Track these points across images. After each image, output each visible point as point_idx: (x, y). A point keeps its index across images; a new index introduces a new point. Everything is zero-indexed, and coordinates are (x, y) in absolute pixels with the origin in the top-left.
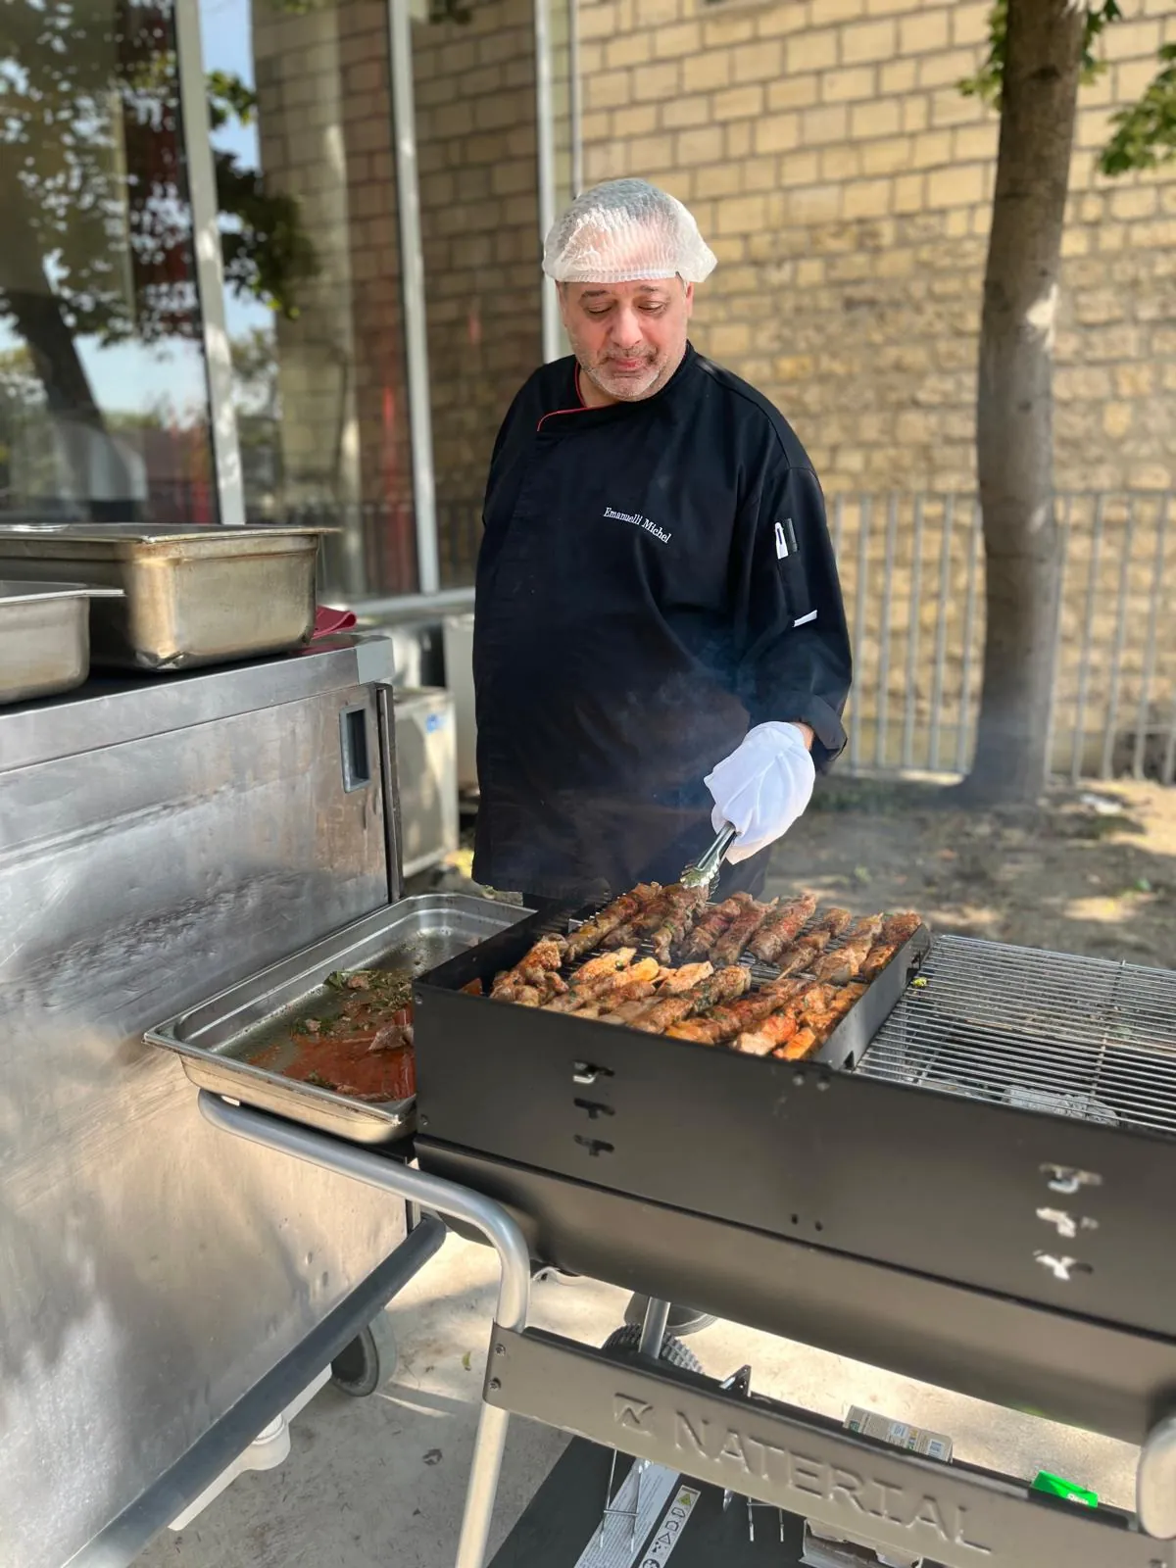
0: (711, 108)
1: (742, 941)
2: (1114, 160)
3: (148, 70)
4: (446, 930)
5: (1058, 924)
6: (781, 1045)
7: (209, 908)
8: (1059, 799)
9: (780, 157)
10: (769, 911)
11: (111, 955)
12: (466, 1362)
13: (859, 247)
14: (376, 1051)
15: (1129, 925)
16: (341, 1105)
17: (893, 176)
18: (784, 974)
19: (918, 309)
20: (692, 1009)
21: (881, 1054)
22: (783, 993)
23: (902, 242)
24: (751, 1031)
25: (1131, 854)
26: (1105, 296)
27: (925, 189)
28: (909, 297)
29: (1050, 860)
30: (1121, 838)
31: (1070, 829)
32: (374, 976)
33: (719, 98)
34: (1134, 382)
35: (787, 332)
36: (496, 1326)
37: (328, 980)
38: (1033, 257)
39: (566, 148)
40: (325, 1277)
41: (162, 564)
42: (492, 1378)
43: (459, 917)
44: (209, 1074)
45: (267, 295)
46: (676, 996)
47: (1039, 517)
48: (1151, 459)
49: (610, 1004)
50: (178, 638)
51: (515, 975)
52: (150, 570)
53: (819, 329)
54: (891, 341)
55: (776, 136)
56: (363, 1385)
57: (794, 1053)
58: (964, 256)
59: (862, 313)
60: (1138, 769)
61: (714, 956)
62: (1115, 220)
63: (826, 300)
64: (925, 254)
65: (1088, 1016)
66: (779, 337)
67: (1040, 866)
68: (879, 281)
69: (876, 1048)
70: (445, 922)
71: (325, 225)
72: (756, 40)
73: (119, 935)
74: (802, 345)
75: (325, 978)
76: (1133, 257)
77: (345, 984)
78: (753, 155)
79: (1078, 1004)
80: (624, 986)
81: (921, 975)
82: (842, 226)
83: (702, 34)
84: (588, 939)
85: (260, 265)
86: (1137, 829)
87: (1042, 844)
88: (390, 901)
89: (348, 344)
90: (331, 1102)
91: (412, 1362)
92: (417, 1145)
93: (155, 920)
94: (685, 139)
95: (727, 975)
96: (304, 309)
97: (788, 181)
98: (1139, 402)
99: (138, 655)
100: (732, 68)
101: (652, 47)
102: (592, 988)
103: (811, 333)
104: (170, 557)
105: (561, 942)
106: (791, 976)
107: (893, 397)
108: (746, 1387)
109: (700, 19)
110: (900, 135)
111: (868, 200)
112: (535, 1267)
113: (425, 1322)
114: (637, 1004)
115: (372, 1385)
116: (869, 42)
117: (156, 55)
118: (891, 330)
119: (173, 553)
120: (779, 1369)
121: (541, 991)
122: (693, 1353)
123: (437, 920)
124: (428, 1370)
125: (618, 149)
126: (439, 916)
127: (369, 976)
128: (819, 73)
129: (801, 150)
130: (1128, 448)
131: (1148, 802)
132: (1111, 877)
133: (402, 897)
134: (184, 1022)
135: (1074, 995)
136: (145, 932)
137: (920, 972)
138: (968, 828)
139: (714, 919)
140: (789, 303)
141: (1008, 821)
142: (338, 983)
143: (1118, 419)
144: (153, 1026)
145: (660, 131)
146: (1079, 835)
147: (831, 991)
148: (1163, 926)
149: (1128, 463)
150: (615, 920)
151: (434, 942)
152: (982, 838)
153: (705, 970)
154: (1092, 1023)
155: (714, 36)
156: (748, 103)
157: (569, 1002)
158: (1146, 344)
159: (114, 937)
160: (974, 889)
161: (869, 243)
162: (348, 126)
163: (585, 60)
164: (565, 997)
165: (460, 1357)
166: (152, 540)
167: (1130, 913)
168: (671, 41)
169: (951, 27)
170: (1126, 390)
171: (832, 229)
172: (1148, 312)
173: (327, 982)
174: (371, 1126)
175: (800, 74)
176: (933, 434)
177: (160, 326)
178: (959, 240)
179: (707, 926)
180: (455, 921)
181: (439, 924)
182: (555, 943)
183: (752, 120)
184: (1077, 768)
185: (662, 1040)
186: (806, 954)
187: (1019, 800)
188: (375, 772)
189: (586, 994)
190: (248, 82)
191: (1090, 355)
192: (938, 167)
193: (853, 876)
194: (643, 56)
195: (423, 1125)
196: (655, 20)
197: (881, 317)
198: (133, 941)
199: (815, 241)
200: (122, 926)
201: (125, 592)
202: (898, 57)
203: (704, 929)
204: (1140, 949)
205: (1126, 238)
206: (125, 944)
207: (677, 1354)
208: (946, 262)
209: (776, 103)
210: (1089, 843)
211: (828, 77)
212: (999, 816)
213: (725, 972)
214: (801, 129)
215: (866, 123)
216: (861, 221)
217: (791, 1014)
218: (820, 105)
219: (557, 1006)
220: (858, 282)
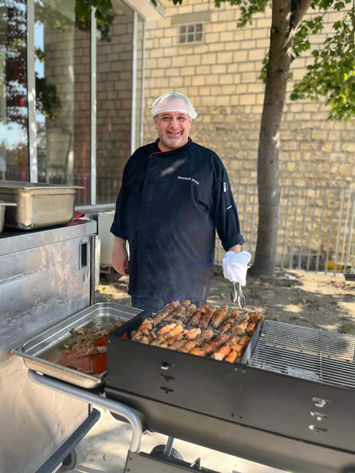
0: (180, 72)
1: (208, 321)
2: (294, 97)
3: (12, 44)
4: (108, 315)
5: (280, 312)
6: (226, 356)
7: (35, 307)
8: (278, 275)
9: (199, 87)
10: (214, 311)
11: (2, 324)
12: (104, 457)
13: (221, 113)
14: (88, 356)
15: (301, 313)
16: (81, 376)
17: (231, 95)
18: (223, 333)
19: (237, 132)
20: (197, 345)
21: (256, 359)
22: (224, 339)
23: (233, 113)
24: (217, 352)
25: (300, 291)
26: (288, 133)
27: (239, 100)
28: (234, 128)
29: (277, 293)
30: (296, 287)
31: (282, 283)
32: (85, 330)
33: (182, 69)
34: (296, 158)
35: (200, 135)
36: (129, 451)
37: (71, 331)
38: (274, 121)
39: (140, 79)
40: (62, 432)
41: (29, 196)
42: (127, 468)
43: (112, 310)
44: (34, 364)
45: (44, 112)
46: (192, 340)
47: (274, 193)
48: (300, 178)
49: (171, 342)
50: (32, 219)
51: (139, 333)
52: (25, 198)
53: (209, 135)
54: (229, 140)
55: (198, 81)
56: (70, 466)
57: (232, 360)
58: (250, 119)
59: (221, 132)
60: (300, 267)
61: (200, 326)
62: (291, 112)
63: (211, 127)
64: (239, 117)
65: (292, 341)
66: (197, 137)
67: (275, 294)
68: (226, 123)
69: (254, 357)
70: (108, 312)
71: (65, 94)
72: (193, 54)
73: (5, 317)
74: (204, 139)
75: (70, 330)
76: (296, 123)
77: (76, 332)
78: (191, 86)
79: (289, 337)
80: (174, 336)
81: (263, 333)
82: (216, 108)
83: (178, 51)
84: (160, 320)
85: (43, 104)
86: (301, 284)
87: (274, 288)
88: (90, 305)
89: (72, 129)
90: (77, 374)
91: (86, 458)
92: (106, 389)
93: (17, 312)
94: (172, 79)
95: (206, 333)
96: (55, 117)
97: (201, 94)
98: (297, 162)
99: (18, 224)
100: (186, 61)
101: (164, 53)
102: (164, 337)
103: (206, 136)
104: (32, 194)
105: (151, 321)
106: (225, 333)
107: (229, 156)
108: (199, 465)
109: (178, 47)
110: (233, 84)
111: (223, 101)
112: (144, 430)
113: (90, 444)
114: (179, 342)
115: (74, 466)
116: (225, 58)
117: (15, 39)
118: (229, 137)
119: (33, 193)
120: (205, 457)
121: (149, 338)
122: (180, 454)
123: (105, 311)
124: (91, 460)
125: (152, 81)
126: (106, 310)
127: (84, 330)
128: (211, 65)
129: (205, 86)
130: (294, 175)
131: (303, 276)
132: (295, 298)
133: (94, 303)
134: (25, 346)
135: (287, 334)
136: (14, 316)
137: (262, 332)
138: (253, 282)
139: (199, 313)
140: (201, 127)
141: (264, 280)
142: (74, 332)
143: (291, 167)
144: (14, 348)
145: (165, 77)
146: (285, 285)
147: (238, 338)
148: (310, 314)
149: (294, 179)
150: (167, 313)
151: (104, 319)
152: (257, 285)
153: (199, 331)
154: (293, 343)
155: (181, 52)
156: (190, 71)
157: (158, 342)
158: (299, 146)
159: (4, 318)
160: (256, 301)
161: (224, 112)
162: (75, 65)
163: (146, 54)
164: (156, 341)
165: (102, 456)
166: (28, 188)
167: (301, 310)
168: (170, 52)
169: (248, 56)
170: (293, 159)
171: (214, 108)
172: (299, 138)
173: (71, 332)
174: (89, 382)
175: (205, 65)
176: (240, 167)
177: (10, 119)
178: (248, 114)
179: (196, 316)
180: (111, 312)
181: (106, 312)
182: (149, 321)
183: (192, 76)
184: (283, 265)
185: (189, 355)
186: (228, 326)
187: (267, 274)
188: (89, 263)
189: (162, 339)
190: (42, 50)
191: (284, 148)
192: (244, 94)
193: (220, 296)
194: (161, 55)
195: (108, 383)
196: (165, 46)
197: (227, 133)
198: (10, 319)
199: (208, 111)
200: (7, 314)
201: (17, 205)
202: (233, 63)
203: (196, 317)
204: (304, 320)
205: (294, 117)
206: (7, 320)
207: (176, 454)
208: (245, 120)
209: (198, 72)
210: (288, 288)
211: (213, 66)
212: (261, 278)
213: (206, 332)
214: (205, 80)
215: (224, 80)
216: (221, 107)
217: (228, 346)
218: (211, 74)
219: (154, 344)
220: (220, 123)
